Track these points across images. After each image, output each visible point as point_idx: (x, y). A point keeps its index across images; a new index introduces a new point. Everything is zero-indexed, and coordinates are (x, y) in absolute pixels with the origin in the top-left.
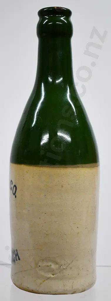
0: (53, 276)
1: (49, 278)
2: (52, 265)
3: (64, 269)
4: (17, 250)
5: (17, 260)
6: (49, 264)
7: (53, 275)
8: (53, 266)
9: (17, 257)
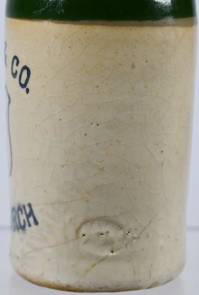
0: (111, 254)
1: (103, 259)
2: (111, 232)
3: (135, 238)
4: (32, 204)
5: (30, 225)
6: (104, 230)
7: (112, 252)
8: (113, 234)
9: (31, 219)
